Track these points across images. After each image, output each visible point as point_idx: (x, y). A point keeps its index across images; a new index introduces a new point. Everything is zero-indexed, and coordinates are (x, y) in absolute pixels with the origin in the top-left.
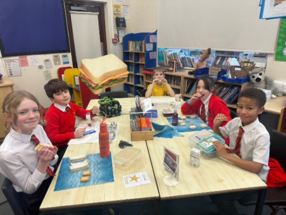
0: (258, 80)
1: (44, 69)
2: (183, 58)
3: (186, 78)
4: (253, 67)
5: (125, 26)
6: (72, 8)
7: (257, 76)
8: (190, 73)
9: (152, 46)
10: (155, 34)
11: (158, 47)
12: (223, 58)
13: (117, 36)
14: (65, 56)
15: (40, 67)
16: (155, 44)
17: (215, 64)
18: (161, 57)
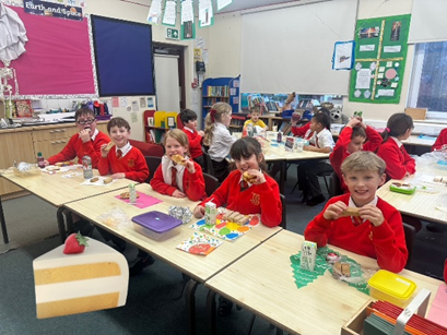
0: (337, 117)
1: (132, 111)
2: (267, 103)
3: (273, 120)
4: (332, 107)
5: (204, 70)
6: (157, 51)
7: (336, 113)
8: (277, 115)
9: (235, 90)
10: (238, 79)
11: (241, 92)
12: (306, 102)
13: (197, 81)
14: (150, 99)
15: (129, 109)
16: (238, 89)
17: (298, 107)
18: (244, 102)
